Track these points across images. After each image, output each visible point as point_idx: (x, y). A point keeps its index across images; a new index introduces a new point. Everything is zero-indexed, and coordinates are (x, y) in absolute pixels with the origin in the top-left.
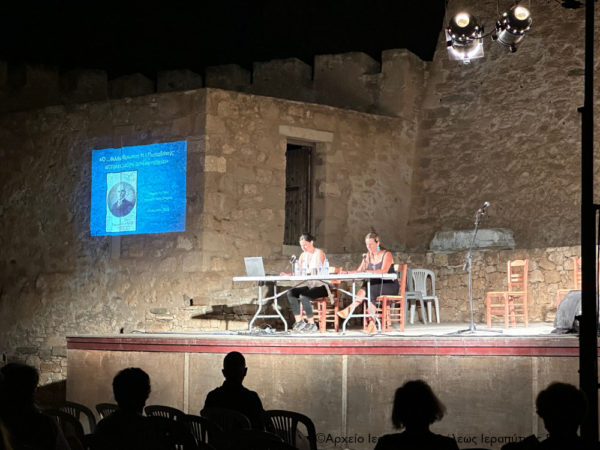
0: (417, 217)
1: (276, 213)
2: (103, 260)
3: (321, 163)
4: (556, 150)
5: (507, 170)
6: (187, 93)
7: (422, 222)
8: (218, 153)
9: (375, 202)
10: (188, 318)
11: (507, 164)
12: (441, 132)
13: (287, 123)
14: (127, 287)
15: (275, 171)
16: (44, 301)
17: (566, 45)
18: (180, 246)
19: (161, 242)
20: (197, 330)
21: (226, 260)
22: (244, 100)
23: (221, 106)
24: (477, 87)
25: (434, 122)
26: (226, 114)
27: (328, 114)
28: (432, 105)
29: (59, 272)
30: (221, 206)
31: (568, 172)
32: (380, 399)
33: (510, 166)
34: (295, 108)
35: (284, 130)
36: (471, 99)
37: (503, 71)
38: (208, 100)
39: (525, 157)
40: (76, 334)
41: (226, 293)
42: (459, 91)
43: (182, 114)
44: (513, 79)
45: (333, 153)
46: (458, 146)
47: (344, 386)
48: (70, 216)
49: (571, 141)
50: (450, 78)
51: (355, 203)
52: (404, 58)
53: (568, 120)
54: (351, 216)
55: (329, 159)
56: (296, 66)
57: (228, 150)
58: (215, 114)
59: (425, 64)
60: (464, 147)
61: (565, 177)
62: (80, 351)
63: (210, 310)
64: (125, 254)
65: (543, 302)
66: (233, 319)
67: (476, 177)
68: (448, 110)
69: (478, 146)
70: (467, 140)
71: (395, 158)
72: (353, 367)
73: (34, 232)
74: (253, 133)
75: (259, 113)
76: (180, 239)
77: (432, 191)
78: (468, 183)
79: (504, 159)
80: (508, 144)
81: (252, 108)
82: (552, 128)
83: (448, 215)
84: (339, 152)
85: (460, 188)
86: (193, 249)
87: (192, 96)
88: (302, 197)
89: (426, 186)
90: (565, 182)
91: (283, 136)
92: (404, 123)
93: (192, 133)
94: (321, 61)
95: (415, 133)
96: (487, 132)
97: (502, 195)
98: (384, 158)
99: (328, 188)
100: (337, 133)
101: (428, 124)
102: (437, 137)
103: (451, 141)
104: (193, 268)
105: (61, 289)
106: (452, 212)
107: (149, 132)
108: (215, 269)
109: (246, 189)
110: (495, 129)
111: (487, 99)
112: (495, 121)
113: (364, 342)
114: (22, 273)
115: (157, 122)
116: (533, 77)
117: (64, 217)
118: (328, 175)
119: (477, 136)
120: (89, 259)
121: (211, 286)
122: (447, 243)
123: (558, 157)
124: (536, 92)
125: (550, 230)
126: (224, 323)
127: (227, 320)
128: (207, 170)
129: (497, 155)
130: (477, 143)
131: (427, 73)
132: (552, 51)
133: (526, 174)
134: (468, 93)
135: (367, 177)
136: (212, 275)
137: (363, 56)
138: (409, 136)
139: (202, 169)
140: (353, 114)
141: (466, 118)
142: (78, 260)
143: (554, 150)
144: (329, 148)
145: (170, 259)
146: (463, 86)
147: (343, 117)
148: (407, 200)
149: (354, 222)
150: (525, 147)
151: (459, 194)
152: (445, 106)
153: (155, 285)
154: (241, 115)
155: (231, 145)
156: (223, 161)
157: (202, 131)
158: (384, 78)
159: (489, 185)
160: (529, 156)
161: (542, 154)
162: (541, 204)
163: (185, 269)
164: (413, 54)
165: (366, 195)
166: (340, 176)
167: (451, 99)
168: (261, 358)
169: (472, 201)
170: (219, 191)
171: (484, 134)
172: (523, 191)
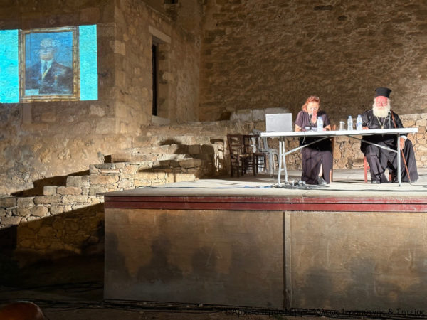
0: (206, 101)
4: (310, 58)
5: (274, 70)
7: (210, 104)
8: (121, 39)
9: (186, 89)
11: (274, 66)
12: (220, 45)
13: (152, 25)
14: (39, 146)
18: (92, 113)
19: (73, 110)
21: (127, 124)
24: (244, 16)
25: (213, 39)
26: (124, 8)
27: (169, 23)
28: (211, 26)
30: (124, 82)
31: (321, 71)
33: (276, 68)
34: (155, 14)
35: (151, 30)
37: (265, 6)
39: (286, 62)
42: (231, 19)
43: (90, 4)
44: (272, 11)
46: (233, 55)
49: (321, 52)
50: (223, 10)
51: (179, 89)
53: (318, 38)
54: (178, 98)
57: (126, 38)
58: (119, 7)
61: (319, 75)
63: (157, 164)
64: (37, 119)
67: (250, 75)
68: (224, 31)
69: (250, 55)
70: (240, 51)
71: (193, 61)
74: (137, 27)
75: (139, 13)
76: (93, 107)
78: (244, 79)
79: (271, 63)
80: (273, 54)
81: (136, 8)
82: (306, 43)
83: (230, 99)
84: (173, 52)
85: (238, 82)
86: (106, 116)
89: (211, 81)
90: (319, 78)
91: (151, 34)
92: (196, 38)
93: (101, 19)
95: (201, 45)
96: (256, 45)
97: (272, 86)
98: (189, 60)
99: (169, 76)
100: (172, 38)
102: (217, 49)
103: (228, 51)
104: (106, 131)
106: (233, 98)
107: (57, 18)
109: (135, 71)
110: (261, 44)
111: (253, 24)
112: (262, 38)
116: (288, 11)
118: (169, 66)
119: (248, 48)
122: (245, 117)
123: (312, 62)
124: (290, 21)
127: (174, 173)
128: (116, 51)
129: (266, 61)
130: (249, 52)
131: (205, 6)
133: (288, 73)
134: (238, 20)
135: (183, 72)
138: (198, 47)
139: (112, 51)
141: (239, 36)
143: (308, 57)
144: (169, 48)
145: (84, 124)
146: (234, 16)
147: (174, 27)
149: (179, 102)
150: (287, 55)
151: (238, 86)
152: (221, 28)
154: (131, 12)
155: (127, 34)
156: (124, 46)
157: (112, 19)
159: (261, 80)
160: (290, 61)
161: (300, 59)
163: (98, 131)
165: (183, 84)
166: (174, 69)
167: (225, 24)
169: (248, 91)
171: (253, 47)
172: (288, 84)
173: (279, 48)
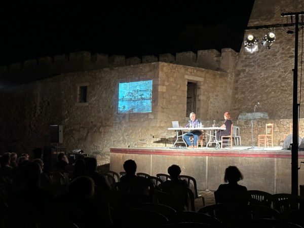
0: (234, 108)
1: (184, 106)
2: (123, 122)
3: (199, 88)
4: (284, 85)
5: (266, 91)
6: (153, 63)
7: (235, 109)
8: (163, 85)
9: (218, 102)
10: (152, 143)
11: (266, 89)
12: (242, 78)
13: (187, 74)
14: (131, 131)
15: (183, 91)
16: (102, 136)
17: (288, 47)
18: (149, 117)
19: (143, 116)
20: (155, 147)
21: (166, 122)
22: (173, 66)
23: (164, 68)
24: (255, 62)
25: (240, 74)
26: (166, 71)
27: (202, 71)
28: (239, 68)
29: (108, 126)
30: (164, 103)
31: (288, 92)
32: (220, 172)
33: (267, 90)
34: (190, 69)
35: (186, 77)
36: (253, 66)
37: (265, 56)
38: (160, 66)
39: (273, 87)
40: (113, 148)
41: (165, 134)
42: (249, 63)
43: (151, 71)
44: (269, 59)
45: (204, 85)
46: (248, 83)
47: (207, 167)
48: (111, 107)
49: (290, 81)
50: (246, 58)
51: (211, 103)
52: (229, 51)
53: (289, 73)
54: (210, 107)
55: (202, 87)
56: (191, 54)
57: (167, 84)
58: (162, 71)
59: (237, 53)
60: (251, 83)
61: (287, 94)
62: (114, 153)
63: (160, 140)
64: (130, 120)
65: (278, 139)
66: (168, 143)
67: (255, 94)
68: (245, 70)
69: (256, 83)
70: (252, 81)
71: (226, 87)
72: (210, 161)
73: (99, 112)
74: (176, 78)
75: (178, 71)
76: (150, 115)
77: (239, 98)
78: (252, 96)
79: (265, 87)
80: (267, 82)
81: (175, 69)
82: (283, 76)
83: (244, 107)
84: (206, 85)
85: (249, 98)
86: (154, 119)
87: (154, 65)
88: (193, 100)
89: (237, 97)
90: (287, 96)
91: (186, 79)
92: (229, 75)
93: (154, 78)
94: (200, 52)
95: (233, 78)
96: (259, 78)
97: (265, 100)
98: (222, 87)
99: (202, 97)
100: (205, 78)
101: (238, 75)
102: (241, 80)
103: (246, 81)
104: (154, 125)
105: (108, 132)
106: (246, 106)
107: (139, 77)
108: (162, 125)
109: (173, 97)
110: (262, 76)
111: (259, 66)
112: (262, 74)
113: (214, 152)
114: (95, 126)
115: (142, 74)
116: (276, 58)
117: (109, 107)
118: (202, 93)
119: (255, 79)
120: (118, 121)
121: (160, 131)
122: (244, 117)
123: (285, 87)
124: (277, 64)
125: (281, 113)
126: (164, 144)
127: (166, 143)
128: (159, 91)
129: (263, 86)
130: (255, 81)
131: (237, 57)
132: (283, 49)
133: (273, 93)
134: (252, 64)
135: (215, 94)
136: (161, 127)
137: (215, 51)
138: (231, 79)
139: (157, 90)
140: (211, 71)
141: (251, 73)
142: (114, 122)
143: (283, 84)
144: (202, 83)
145: (146, 122)
146: (251, 61)
147: (208, 72)
148: (230, 102)
149: (211, 109)
150: (273, 83)
151: (248, 100)
152: (244, 68)
153: (141, 131)
154: (171, 72)
155: (168, 82)
156: (165, 87)
157: (158, 77)
158: (222, 58)
159: (260, 97)
160: (274, 86)
161: (279, 86)
162: (278, 103)
163: (151, 125)
164: (232, 50)
165: (215, 100)
166: (206, 93)
167: (246, 66)
168: (178, 157)
169: (253, 102)
170: (163, 98)
171: (258, 79)
172: (272, 99)
173: (270, 79)
